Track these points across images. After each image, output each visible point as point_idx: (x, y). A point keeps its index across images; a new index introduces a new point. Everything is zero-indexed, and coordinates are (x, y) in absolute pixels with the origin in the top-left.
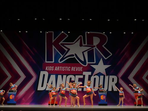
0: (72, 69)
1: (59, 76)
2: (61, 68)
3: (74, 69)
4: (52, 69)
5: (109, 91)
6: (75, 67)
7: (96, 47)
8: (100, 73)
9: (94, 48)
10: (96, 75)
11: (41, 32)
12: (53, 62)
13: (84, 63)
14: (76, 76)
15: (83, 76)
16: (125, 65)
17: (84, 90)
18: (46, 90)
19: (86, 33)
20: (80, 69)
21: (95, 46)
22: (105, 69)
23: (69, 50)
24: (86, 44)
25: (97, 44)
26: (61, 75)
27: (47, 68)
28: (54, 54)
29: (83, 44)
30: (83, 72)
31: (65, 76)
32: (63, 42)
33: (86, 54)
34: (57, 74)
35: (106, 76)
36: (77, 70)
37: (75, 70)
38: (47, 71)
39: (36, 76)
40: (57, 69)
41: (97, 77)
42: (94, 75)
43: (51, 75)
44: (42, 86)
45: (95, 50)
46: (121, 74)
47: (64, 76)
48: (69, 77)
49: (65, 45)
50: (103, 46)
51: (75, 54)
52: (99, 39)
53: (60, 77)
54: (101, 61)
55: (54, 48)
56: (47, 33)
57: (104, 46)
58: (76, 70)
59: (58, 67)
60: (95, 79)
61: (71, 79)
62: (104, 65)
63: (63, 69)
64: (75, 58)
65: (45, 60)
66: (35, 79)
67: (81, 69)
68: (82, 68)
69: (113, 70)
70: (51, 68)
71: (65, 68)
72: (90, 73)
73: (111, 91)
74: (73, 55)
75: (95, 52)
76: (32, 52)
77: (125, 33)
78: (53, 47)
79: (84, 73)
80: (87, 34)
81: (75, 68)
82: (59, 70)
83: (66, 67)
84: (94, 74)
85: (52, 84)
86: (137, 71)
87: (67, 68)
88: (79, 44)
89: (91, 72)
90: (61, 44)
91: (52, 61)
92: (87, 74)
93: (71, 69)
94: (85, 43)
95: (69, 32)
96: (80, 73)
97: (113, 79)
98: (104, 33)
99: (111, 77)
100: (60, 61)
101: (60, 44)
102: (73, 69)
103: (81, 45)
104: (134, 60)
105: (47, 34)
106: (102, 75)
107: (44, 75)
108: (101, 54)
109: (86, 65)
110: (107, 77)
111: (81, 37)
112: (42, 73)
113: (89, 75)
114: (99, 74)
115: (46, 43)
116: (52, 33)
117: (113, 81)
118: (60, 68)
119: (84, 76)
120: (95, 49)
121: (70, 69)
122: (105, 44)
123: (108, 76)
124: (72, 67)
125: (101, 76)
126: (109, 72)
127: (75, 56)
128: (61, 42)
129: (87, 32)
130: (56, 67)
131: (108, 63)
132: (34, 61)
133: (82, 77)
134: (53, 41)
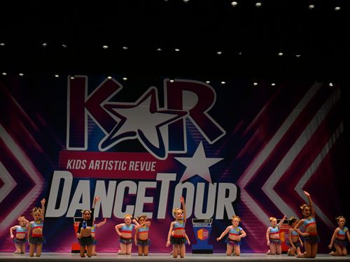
0: (130, 166)
1: (98, 181)
2: (105, 163)
3: (137, 166)
4: (82, 165)
5: (217, 218)
6: (137, 162)
7: (188, 115)
8: (197, 175)
9: (184, 117)
10: (188, 180)
11: (57, 76)
12: (86, 148)
13: (161, 151)
14: (140, 182)
15: (156, 183)
16: (255, 159)
17: (158, 218)
18: (67, 216)
19: (165, 81)
20: (150, 167)
21: (186, 113)
22: (210, 168)
23: (124, 119)
24: (166, 108)
25: (191, 108)
26: (103, 182)
27: (69, 164)
28: (89, 129)
29: (158, 106)
30: (158, 174)
31: (112, 184)
32: (109, 101)
33: (165, 131)
34: (94, 177)
35: (210, 184)
36: (142, 169)
37: (137, 168)
38: (69, 170)
39: (42, 183)
40: (95, 165)
41: (190, 186)
42: (183, 182)
43: (80, 181)
44: (57, 207)
45: (187, 123)
46: (246, 180)
47: (110, 182)
48: (123, 184)
49: (116, 110)
50: (205, 113)
51: (140, 131)
52: (196, 95)
53: (100, 184)
54: (200, 150)
55: (88, 116)
56: (72, 78)
57: (208, 113)
58: (139, 168)
59: (97, 161)
60: (185, 190)
61: (127, 189)
62: (207, 157)
63: (109, 165)
64: (137, 139)
65: (65, 145)
66: (38, 190)
67: (153, 166)
68: (154, 164)
69: (227, 170)
70: (80, 164)
71: (114, 165)
72: (173, 177)
73: (222, 218)
74: (133, 134)
75: (187, 126)
76: (33, 124)
77: (255, 84)
78: (87, 113)
79: (160, 176)
80: (169, 83)
81: (138, 164)
82: (100, 167)
83: (116, 162)
84: (182, 180)
85: (81, 202)
86: (283, 173)
87: (118, 164)
88: (149, 106)
89: (175, 174)
90: (104, 106)
91: (84, 147)
92: (166, 178)
93: (127, 166)
94: (162, 105)
95: (125, 79)
96: (150, 177)
97: (228, 191)
98: (208, 82)
99: (223, 186)
100: (103, 147)
101: (102, 105)
102: (133, 166)
103: (153, 110)
104: (276, 147)
105: (71, 80)
106: (202, 180)
107: (62, 181)
108: (199, 132)
109: (163, 157)
110: (212, 187)
111: (153, 90)
112: (58, 175)
113: (171, 181)
114: (195, 180)
115: (68, 103)
116: (84, 79)
117: (227, 196)
118: (101, 163)
119: (159, 183)
120: (187, 119)
121: (125, 165)
122: (210, 108)
123: (215, 184)
124: (131, 162)
125: (198, 184)
126: (217, 174)
127: (138, 136)
128: (106, 102)
129: (168, 80)
130: (92, 161)
131: (216, 154)
132: (37, 145)
133: (153, 185)
134: (87, 98)
